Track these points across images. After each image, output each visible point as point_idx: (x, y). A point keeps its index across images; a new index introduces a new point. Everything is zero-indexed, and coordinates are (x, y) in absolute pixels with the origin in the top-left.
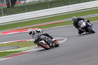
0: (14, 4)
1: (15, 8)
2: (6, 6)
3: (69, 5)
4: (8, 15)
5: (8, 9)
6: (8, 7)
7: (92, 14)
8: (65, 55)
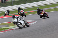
0: (6, 1)
1: (7, 3)
2: (1, 2)
4: (2, 7)
5: (2, 4)
6: (2, 2)
8: (36, 30)
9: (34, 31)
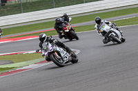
0: (6, 2)
3: (83, 3)
7: (115, 15)
9: (72, 74)
